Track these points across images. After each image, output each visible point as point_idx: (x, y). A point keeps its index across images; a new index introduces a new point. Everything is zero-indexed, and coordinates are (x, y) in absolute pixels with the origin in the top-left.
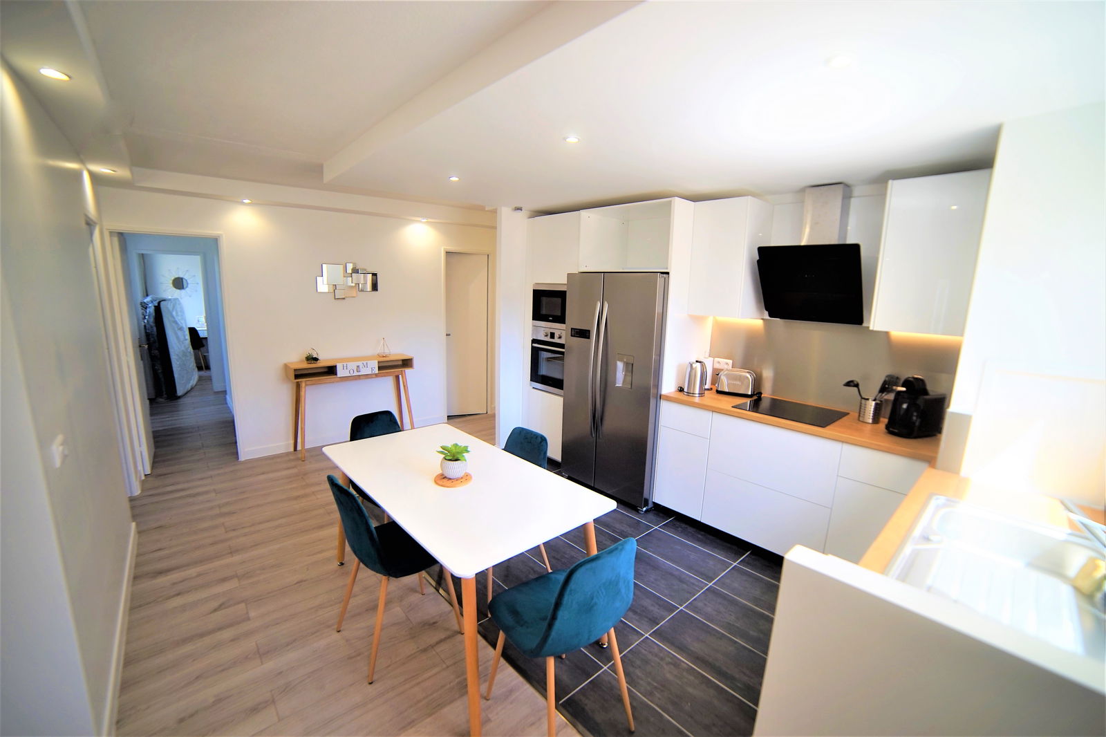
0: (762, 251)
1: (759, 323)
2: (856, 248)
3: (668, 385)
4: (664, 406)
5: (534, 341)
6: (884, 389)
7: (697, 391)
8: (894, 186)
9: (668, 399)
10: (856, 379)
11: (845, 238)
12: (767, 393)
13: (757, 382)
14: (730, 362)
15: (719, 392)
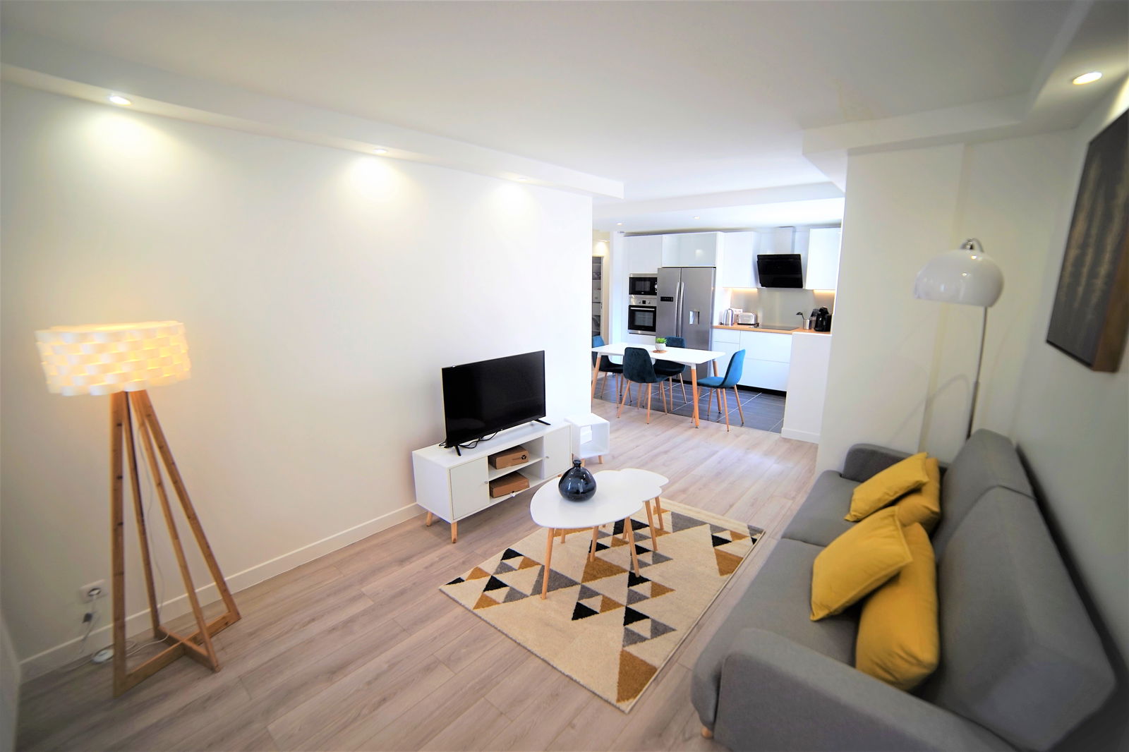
0: (759, 256)
1: (755, 290)
2: (798, 257)
3: (716, 323)
4: (715, 332)
5: (630, 306)
6: (812, 315)
7: (730, 323)
8: (813, 232)
9: (717, 328)
10: (802, 312)
11: (793, 251)
12: (760, 321)
13: (756, 319)
14: (741, 310)
15: (738, 324)
